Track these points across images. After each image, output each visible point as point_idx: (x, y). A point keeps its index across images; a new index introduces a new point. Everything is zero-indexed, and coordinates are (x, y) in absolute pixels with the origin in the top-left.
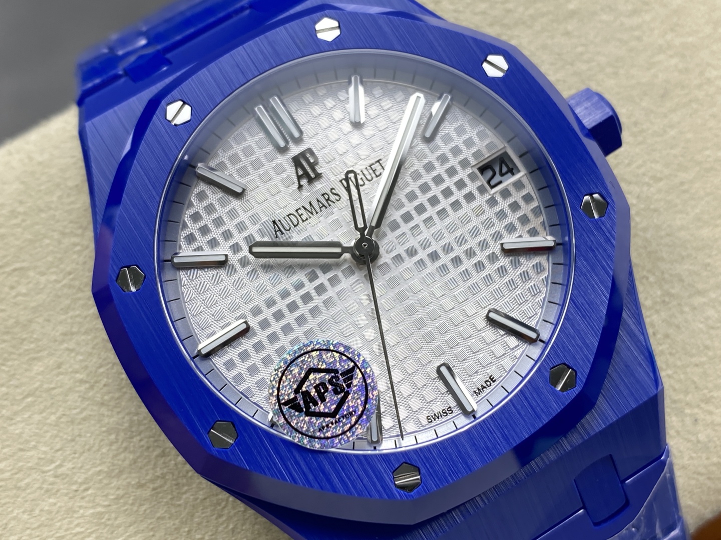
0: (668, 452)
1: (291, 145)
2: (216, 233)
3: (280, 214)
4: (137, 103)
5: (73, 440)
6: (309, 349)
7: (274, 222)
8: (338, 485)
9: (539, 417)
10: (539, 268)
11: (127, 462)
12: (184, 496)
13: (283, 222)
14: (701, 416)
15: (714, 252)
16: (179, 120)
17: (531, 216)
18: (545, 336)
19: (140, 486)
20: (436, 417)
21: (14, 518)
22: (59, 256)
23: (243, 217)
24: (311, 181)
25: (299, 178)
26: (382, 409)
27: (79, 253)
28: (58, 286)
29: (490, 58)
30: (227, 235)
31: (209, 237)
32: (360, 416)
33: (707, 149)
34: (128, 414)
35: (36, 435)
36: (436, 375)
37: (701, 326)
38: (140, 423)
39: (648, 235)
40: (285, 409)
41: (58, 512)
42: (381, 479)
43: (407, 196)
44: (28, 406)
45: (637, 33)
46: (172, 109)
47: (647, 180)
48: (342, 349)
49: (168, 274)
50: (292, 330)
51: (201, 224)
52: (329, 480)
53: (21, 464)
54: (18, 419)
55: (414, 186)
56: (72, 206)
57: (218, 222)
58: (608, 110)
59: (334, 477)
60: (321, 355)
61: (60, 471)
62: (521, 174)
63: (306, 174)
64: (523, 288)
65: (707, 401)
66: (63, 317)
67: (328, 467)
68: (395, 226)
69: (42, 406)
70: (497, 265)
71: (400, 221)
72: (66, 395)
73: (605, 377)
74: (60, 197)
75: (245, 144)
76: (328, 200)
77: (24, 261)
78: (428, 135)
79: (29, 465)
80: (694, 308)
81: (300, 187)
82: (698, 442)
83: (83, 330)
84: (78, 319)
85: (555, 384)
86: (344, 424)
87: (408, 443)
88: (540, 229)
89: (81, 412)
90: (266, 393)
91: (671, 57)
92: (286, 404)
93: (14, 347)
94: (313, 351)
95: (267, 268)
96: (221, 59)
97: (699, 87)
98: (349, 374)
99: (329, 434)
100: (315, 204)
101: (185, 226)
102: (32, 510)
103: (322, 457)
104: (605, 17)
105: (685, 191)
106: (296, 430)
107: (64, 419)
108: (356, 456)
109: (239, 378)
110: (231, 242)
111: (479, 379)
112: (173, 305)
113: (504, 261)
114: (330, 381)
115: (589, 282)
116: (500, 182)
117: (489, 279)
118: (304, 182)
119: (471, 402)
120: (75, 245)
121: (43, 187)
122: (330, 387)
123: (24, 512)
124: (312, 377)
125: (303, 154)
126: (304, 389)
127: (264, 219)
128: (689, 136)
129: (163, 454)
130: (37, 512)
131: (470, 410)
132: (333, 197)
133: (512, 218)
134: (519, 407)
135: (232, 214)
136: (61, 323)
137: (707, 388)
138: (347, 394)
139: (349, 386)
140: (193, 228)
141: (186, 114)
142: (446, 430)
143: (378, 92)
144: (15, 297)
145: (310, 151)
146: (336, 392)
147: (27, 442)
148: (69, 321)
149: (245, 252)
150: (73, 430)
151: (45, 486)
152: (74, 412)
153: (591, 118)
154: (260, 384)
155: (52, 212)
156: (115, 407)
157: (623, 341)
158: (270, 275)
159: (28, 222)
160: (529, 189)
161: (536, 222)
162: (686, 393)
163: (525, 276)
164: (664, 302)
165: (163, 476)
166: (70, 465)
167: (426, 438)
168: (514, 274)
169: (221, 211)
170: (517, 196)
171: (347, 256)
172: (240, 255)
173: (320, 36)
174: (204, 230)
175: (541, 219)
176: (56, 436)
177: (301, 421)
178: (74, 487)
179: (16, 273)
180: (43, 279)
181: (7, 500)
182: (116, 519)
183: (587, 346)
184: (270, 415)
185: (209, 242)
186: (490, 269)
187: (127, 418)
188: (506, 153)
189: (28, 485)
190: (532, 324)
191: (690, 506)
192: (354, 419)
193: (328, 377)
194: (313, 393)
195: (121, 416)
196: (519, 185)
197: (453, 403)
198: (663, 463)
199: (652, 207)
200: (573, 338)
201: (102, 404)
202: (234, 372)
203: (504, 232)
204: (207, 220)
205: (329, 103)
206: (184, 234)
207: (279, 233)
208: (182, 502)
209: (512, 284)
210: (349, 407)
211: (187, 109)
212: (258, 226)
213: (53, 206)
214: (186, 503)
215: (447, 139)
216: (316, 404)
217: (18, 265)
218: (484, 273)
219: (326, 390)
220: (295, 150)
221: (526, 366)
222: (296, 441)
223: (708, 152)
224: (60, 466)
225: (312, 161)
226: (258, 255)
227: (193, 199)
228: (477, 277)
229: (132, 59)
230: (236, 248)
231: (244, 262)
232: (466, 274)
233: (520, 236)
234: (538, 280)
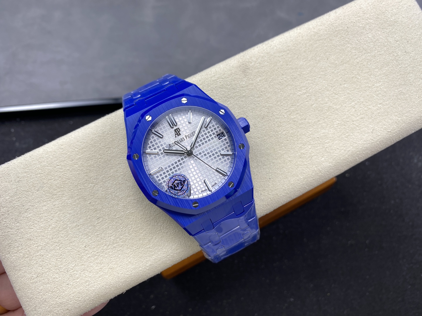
0: (254, 200)
1: (174, 126)
2: (156, 146)
3: (171, 143)
4: (138, 114)
5: (119, 188)
6: (176, 175)
7: (169, 145)
8: (180, 205)
9: (225, 193)
10: (228, 159)
11: (131, 194)
12: (144, 203)
13: (171, 145)
14: (262, 193)
15: (270, 156)
16: (149, 120)
17: (228, 147)
18: (228, 174)
19: (134, 200)
20: (203, 191)
21: (105, 205)
22: (118, 145)
23: (162, 143)
24: (178, 135)
25: (176, 134)
26: (191, 189)
27: (123, 144)
28: (118, 152)
29: (221, 110)
30: (158, 147)
31: (154, 147)
32: (186, 191)
33: (272, 132)
34: (132, 183)
35: (111, 186)
36: (204, 182)
37: (265, 173)
38: (135, 185)
39: (255, 151)
40: (169, 188)
41: (115, 204)
42: (189, 204)
43: (202, 135)
44: (110, 179)
45: (258, 102)
46: (147, 117)
47: (257, 138)
48: (183, 176)
49: (144, 155)
50: (172, 170)
51: (152, 144)
52: (178, 204)
53: (107, 193)
54: (107, 182)
55: (203, 133)
56: (122, 133)
57: (156, 144)
58: (247, 123)
59: (179, 204)
60: (178, 177)
61: (116, 195)
62: (226, 137)
63: (177, 133)
64: (224, 163)
65: (264, 190)
66: (118, 159)
67: (178, 202)
68: (197, 147)
69: (112, 180)
70: (219, 158)
71: (198, 146)
72: (118, 178)
73: (241, 184)
74: (119, 131)
75: (164, 126)
76: (182, 140)
77: (110, 145)
78: (206, 126)
79: (109, 193)
80: (264, 169)
81: (176, 137)
82: (261, 199)
83: (123, 163)
84: (122, 160)
85: (229, 186)
86: (182, 192)
87: (196, 197)
88: (229, 150)
89: (121, 182)
90: (165, 183)
91: (266, 109)
92: (170, 187)
93: (107, 165)
94: (176, 176)
95: (167, 155)
96: (159, 106)
97: (271, 117)
98: (184, 181)
99: (179, 194)
100: (179, 141)
101: (149, 144)
102: (109, 203)
103: (177, 199)
104: (251, 98)
105: (265, 141)
106: (172, 193)
107: (117, 183)
108: (184, 199)
109: (159, 180)
110: (159, 149)
111: (213, 184)
112: (145, 162)
113: (221, 157)
114: (180, 183)
115: (239, 163)
116: (221, 138)
117: (217, 161)
118: (177, 136)
119: (211, 188)
120: (122, 143)
121: (115, 128)
122: (180, 184)
123: (107, 204)
124: (176, 181)
125: (177, 129)
126: (174, 184)
127: (167, 144)
128: (268, 128)
129: (140, 193)
130: (110, 204)
131: (210, 190)
132: (183, 140)
133: (224, 147)
134: (221, 190)
135: (160, 142)
136: (118, 161)
137: (265, 187)
138: (184, 186)
139: (184, 184)
140: (150, 145)
141: (150, 119)
142: (205, 194)
143: (195, 115)
144: (107, 154)
145: (178, 128)
146: (181, 185)
147: (109, 188)
148: (120, 160)
149: (162, 151)
150: (119, 186)
151: (112, 198)
152: (120, 182)
153: (243, 125)
154: (164, 182)
155: (117, 134)
156: (129, 181)
157: (246, 176)
158: (168, 157)
159: (111, 136)
160: (228, 141)
161: (229, 148)
162: (260, 188)
163: (225, 161)
164: (257, 167)
165: (140, 198)
166: (118, 194)
167: (201, 196)
168: (223, 160)
169: (157, 141)
170: (225, 142)
171: (186, 153)
172: (161, 152)
173: (182, 102)
174: (153, 145)
175: (230, 148)
176: (115, 187)
177: (173, 191)
178: (119, 199)
179: (108, 148)
180: (114, 150)
181: (103, 201)
182: (128, 207)
183: (237, 178)
184: (166, 189)
185: (154, 148)
186: (218, 158)
187: (132, 184)
188: (223, 132)
189: (108, 198)
190: (226, 172)
191: (258, 213)
192: (185, 191)
193: (179, 182)
194: (176, 185)
195: (131, 183)
196: (225, 140)
197: (207, 188)
198: (253, 203)
199: (257, 144)
200: (234, 176)
201: (126, 180)
202: (158, 179)
203: (221, 150)
204: (154, 143)
205: (184, 117)
206: (148, 146)
207: (170, 147)
208: (143, 204)
209: (222, 162)
210: (184, 189)
211: (151, 117)
212: (165, 145)
213: (117, 133)
214: (144, 204)
215: (210, 128)
216: (176, 188)
217: (108, 146)
218: (216, 159)
219: (179, 185)
220: (175, 128)
221: (223, 181)
222: (172, 195)
223: (271, 133)
224: (116, 194)
225: (179, 131)
226: (165, 152)
227: (151, 138)
228: (215, 160)
229: (137, 100)
230: (160, 150)
231: (162, 154)
232: (212, 159)
233: (225, 152)
234: (228, 161)
